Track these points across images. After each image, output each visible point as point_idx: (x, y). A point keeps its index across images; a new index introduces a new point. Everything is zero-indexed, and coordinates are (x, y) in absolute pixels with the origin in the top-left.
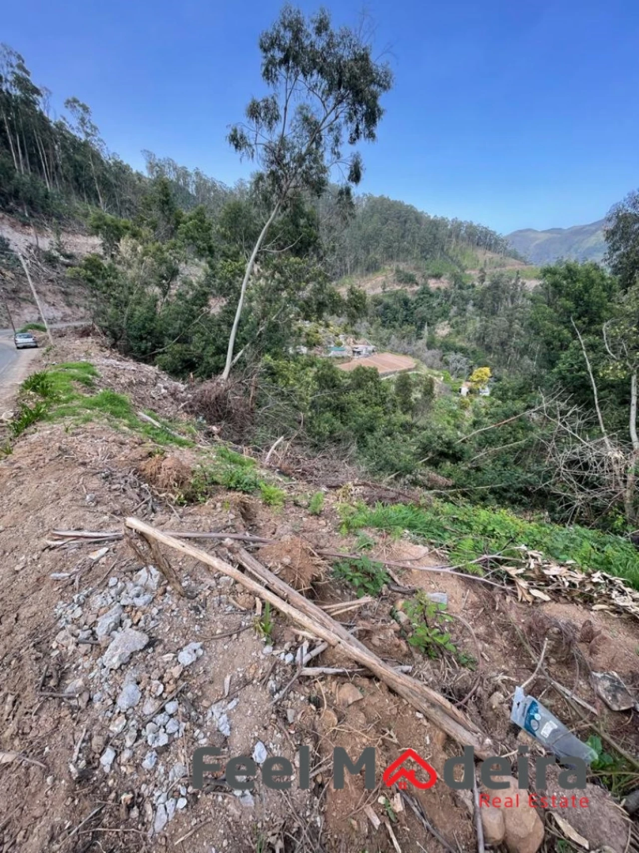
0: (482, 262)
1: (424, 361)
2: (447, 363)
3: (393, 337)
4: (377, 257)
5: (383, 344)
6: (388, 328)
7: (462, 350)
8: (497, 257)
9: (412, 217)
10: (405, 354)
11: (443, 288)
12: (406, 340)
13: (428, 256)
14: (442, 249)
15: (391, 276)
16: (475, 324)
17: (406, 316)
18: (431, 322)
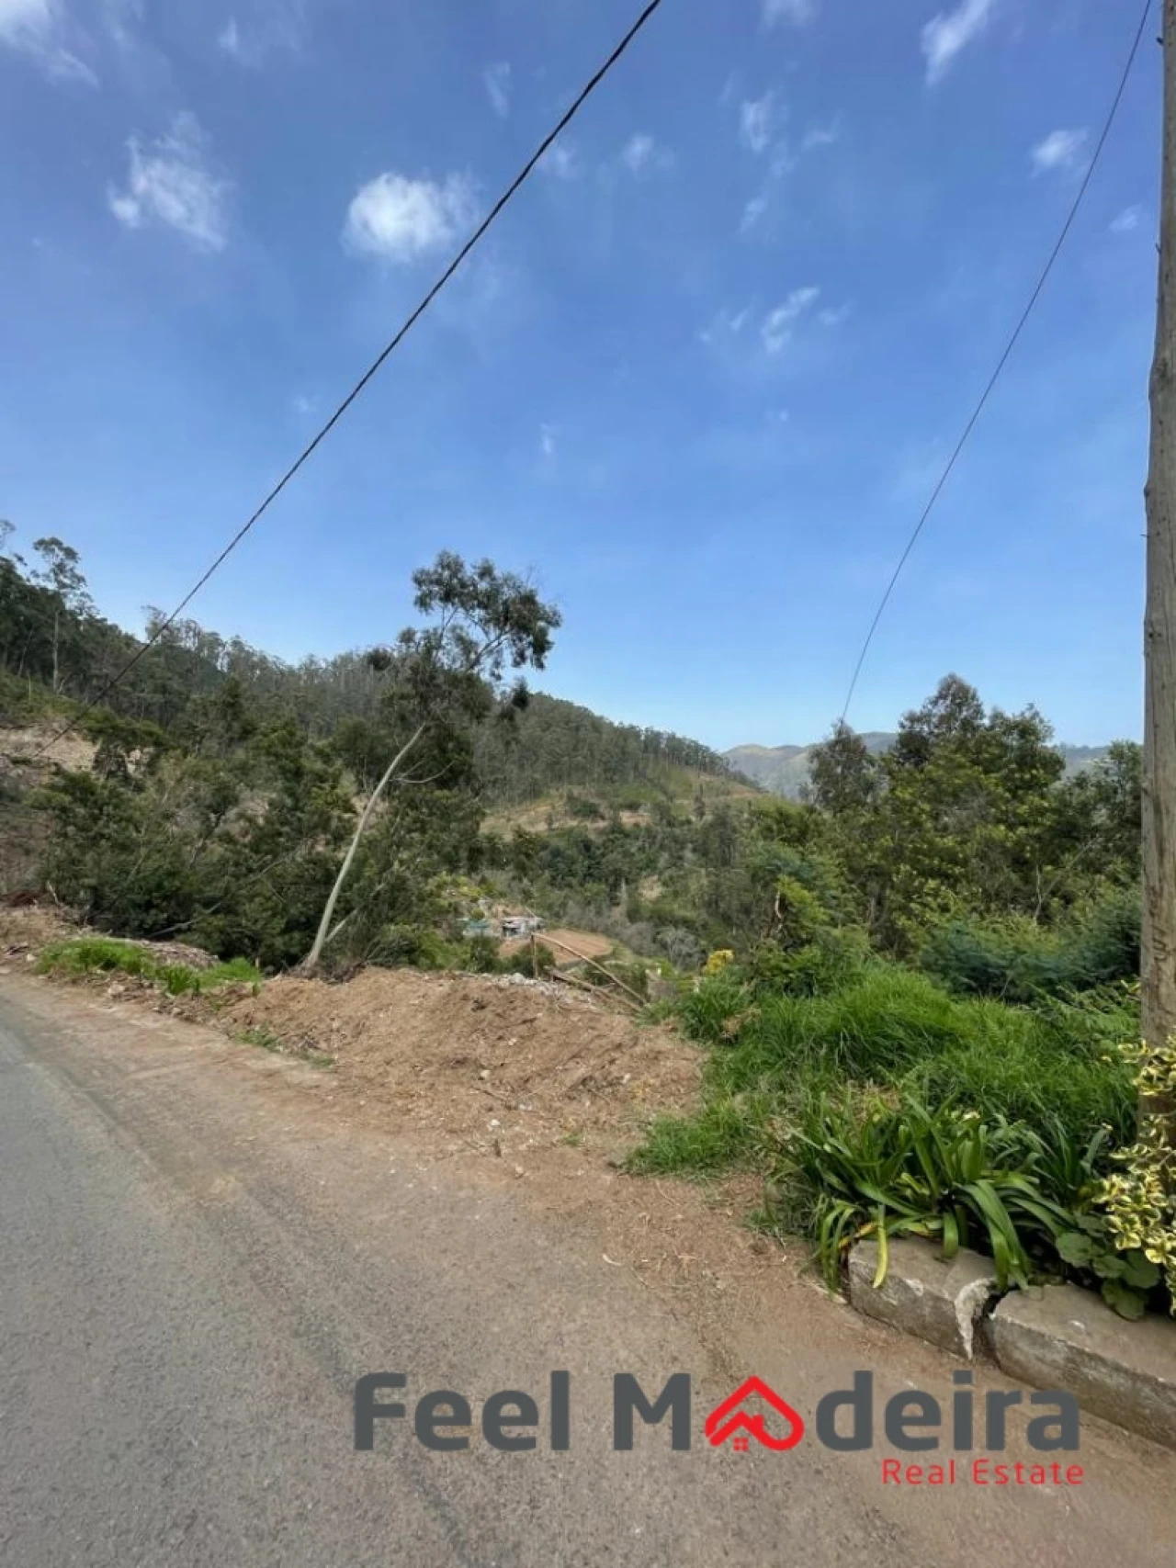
0: (696, 787)
1: (627, 943)
2: (664, 946)
3: (571, 903)
4: (537, 776)
5: (554, 916)
6: (560, 888)
7: (687, 923)
8: (717, 781)
9: (586, 722)
10: (593, 930)
11: (643, 824)
12: (592, 908)
13: (616, 777)
14: (636, 768)
15: (560, 805)
16: (700, 881)
17: (589, 868)
18: (630, 877)
